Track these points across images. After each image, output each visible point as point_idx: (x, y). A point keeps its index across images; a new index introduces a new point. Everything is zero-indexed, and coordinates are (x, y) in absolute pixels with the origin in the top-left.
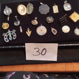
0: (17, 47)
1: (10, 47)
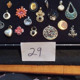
0: (13, 45)
1: (6, 45)
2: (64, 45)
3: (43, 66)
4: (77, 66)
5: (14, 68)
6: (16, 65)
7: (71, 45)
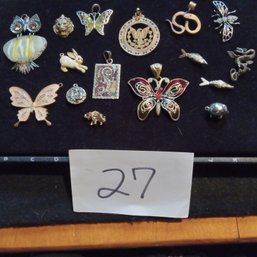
5: (63, 234)
7: (235, 160)
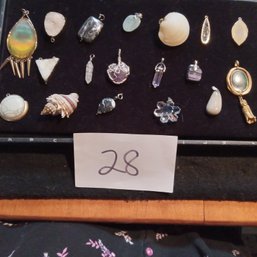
2: (206, 142)
3: (144, 202)
4: (241, 203)
6: (62, 201)
